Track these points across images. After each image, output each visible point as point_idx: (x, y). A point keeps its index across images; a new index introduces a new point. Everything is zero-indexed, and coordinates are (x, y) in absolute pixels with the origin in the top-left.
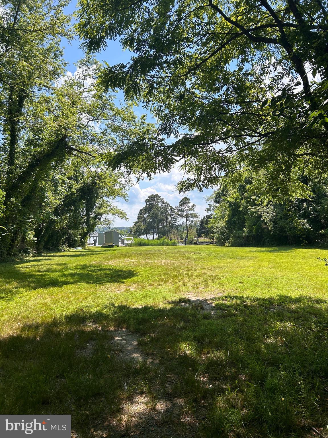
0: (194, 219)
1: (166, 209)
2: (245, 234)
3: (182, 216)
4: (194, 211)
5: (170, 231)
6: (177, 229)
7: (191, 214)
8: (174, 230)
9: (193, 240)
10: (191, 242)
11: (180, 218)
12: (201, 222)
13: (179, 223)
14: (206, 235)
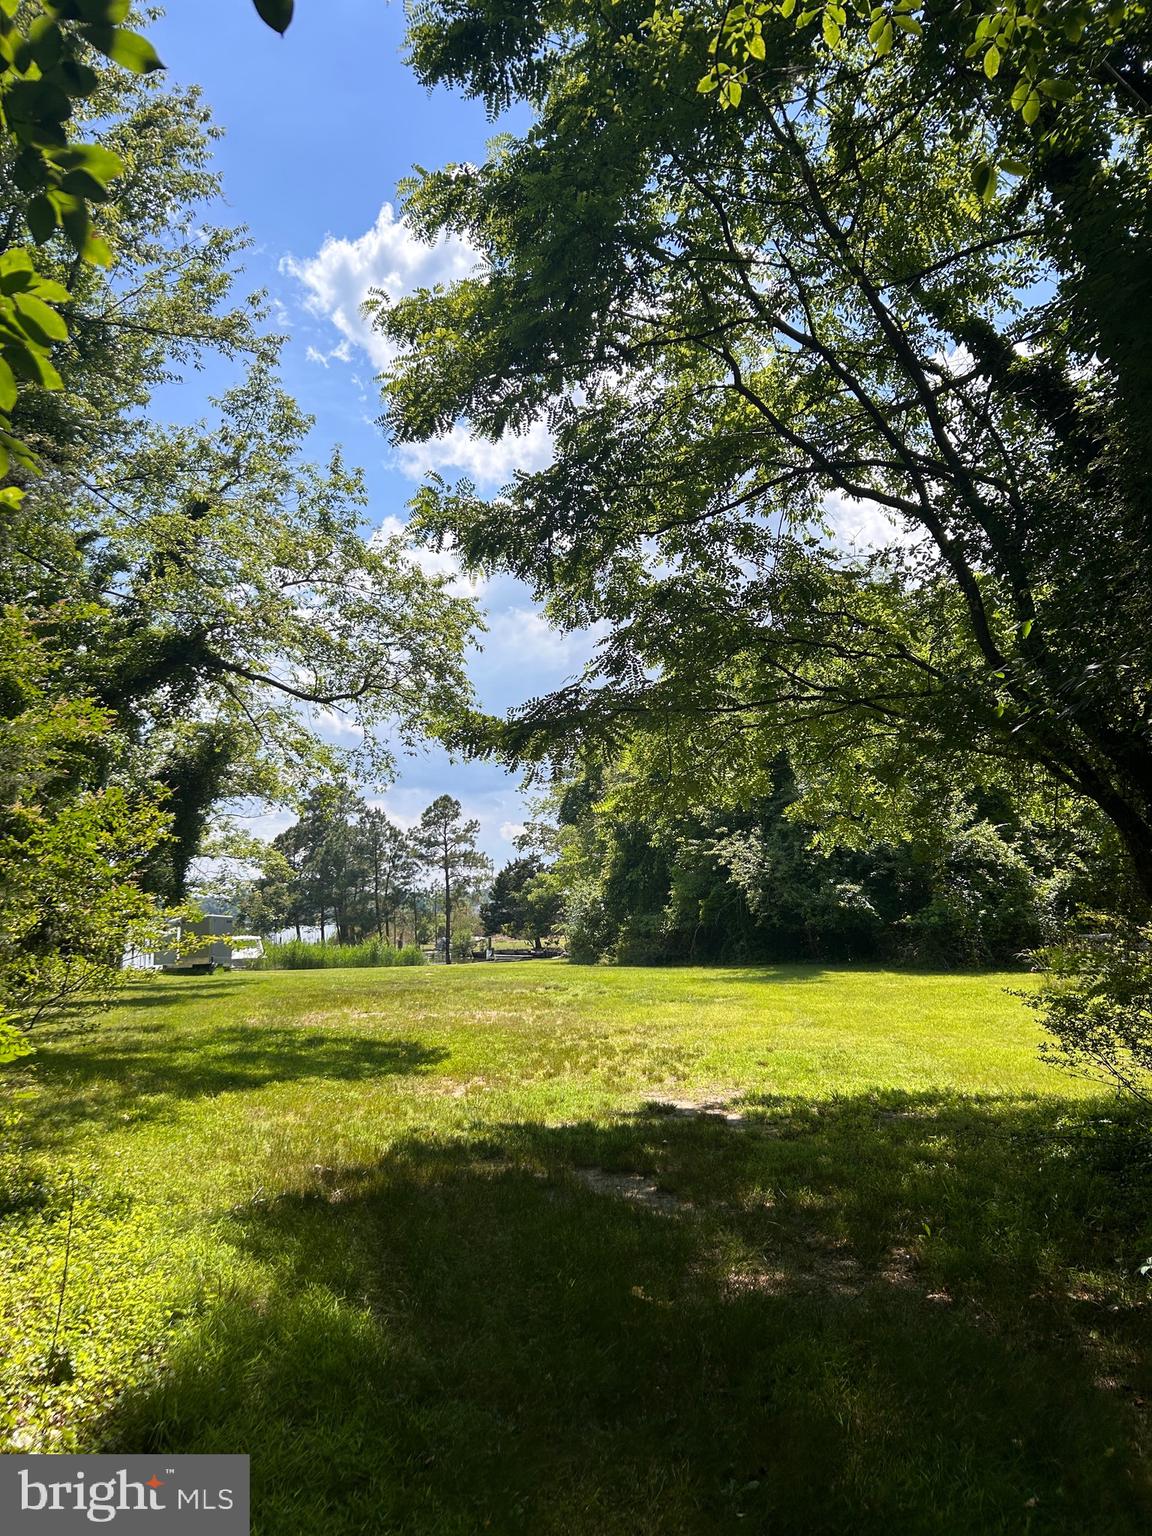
0: (473, 873)
1: (378, 834)
2: (669, 926)
3: (431, 863)
4: (473, 844)
5: (387, 914)
6: (413, 905)
7: (465, 855)
8: (405, 911)
9: (469, 945)
10: (464, 953)
11: (425, 868)
12: (498, 881)
13: (421, 886)
14: (516, 926)
